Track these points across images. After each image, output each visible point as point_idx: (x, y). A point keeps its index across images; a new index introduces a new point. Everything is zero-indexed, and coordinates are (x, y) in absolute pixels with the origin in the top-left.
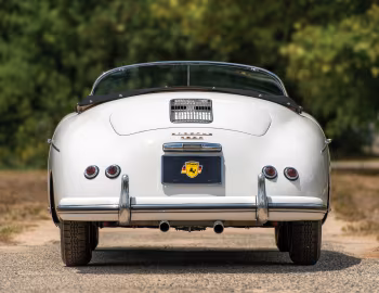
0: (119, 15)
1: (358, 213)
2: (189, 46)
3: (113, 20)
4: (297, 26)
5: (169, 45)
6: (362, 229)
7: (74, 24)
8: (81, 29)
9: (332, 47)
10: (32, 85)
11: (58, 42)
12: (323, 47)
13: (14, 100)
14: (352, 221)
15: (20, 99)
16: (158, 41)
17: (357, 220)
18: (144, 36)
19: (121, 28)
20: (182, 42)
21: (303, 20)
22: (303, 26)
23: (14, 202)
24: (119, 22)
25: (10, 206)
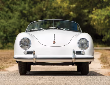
0: (44, 6)
1: (107, 62)
2: (64, 15)
3: (42, 7)
4: (94, 9)
5: (58, 14)
6: (107, 67)
7: (32, 8)
8: (33, 9)
9: (104, 15)
10: (19, 25)
11: (27, 13)
12: (101, 15)
13: (14, 30)
14: (105, 64)
15: (16, 29)
16: (55, 13)
17: (106, 64)
18: (51, 12)
19: (44, 9)
20: (62, 14)
21: (95, 7)
22: (96, 9)
23: (9, 59)
24: (44, 8)
25: (8, 60)
